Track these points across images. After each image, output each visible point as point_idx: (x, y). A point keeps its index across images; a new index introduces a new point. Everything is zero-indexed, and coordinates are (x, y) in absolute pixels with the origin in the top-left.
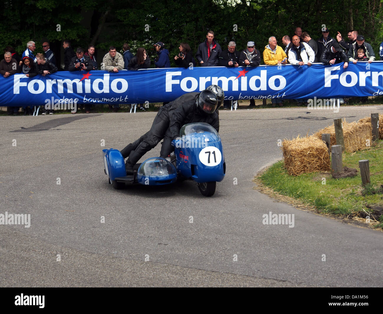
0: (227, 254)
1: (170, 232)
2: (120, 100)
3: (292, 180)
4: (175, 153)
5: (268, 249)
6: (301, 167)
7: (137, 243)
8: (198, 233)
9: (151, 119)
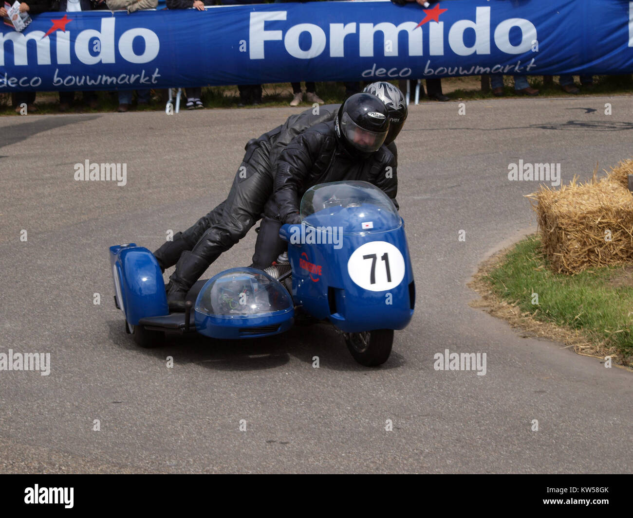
0: (424, 465)
1: (291, 413)
2: (142, 80)
3: (561, 283)
4: (289, 256)
5: (515, 451)
6: (582, 254)
7: (219, 440)
8: (356, 415)
9: (218, 128)
